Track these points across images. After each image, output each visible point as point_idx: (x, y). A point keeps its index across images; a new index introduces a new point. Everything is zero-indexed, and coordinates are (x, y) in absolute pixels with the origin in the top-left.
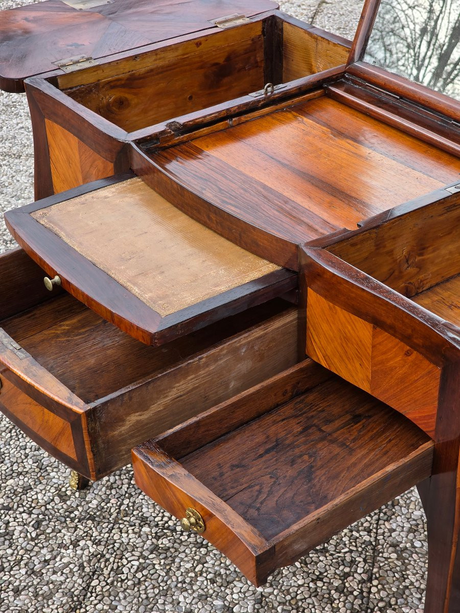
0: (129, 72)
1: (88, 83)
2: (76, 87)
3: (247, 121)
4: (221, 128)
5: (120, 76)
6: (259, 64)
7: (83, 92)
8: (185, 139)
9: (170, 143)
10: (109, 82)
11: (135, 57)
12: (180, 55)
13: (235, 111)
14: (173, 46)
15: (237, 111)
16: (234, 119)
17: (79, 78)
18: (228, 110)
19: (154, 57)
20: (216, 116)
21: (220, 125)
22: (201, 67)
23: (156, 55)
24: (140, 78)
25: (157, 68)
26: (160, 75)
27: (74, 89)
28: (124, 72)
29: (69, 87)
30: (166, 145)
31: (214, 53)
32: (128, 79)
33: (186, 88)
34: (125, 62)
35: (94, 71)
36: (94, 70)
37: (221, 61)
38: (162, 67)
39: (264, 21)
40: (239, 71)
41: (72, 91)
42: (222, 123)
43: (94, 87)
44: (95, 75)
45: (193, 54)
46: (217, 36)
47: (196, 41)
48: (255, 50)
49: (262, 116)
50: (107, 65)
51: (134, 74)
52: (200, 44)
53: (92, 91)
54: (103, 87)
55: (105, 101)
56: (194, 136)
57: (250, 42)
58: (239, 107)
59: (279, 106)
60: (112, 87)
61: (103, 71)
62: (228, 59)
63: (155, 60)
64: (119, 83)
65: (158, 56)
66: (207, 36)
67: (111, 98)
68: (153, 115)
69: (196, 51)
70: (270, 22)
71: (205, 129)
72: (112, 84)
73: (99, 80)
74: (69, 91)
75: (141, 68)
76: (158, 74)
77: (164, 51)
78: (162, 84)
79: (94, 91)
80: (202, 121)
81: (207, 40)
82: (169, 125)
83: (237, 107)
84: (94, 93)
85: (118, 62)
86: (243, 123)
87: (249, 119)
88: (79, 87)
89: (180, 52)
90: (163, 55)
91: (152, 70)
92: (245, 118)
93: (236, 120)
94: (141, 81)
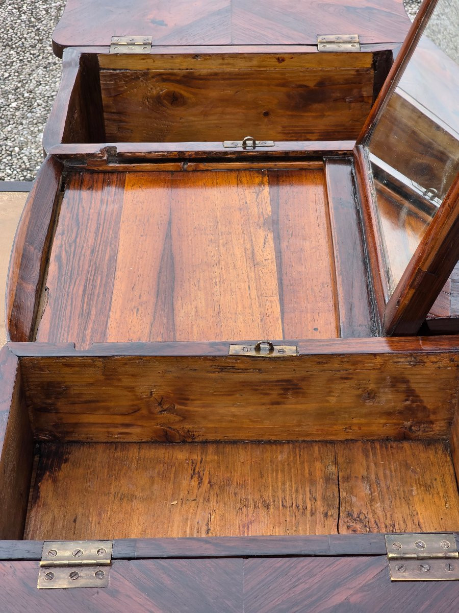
0: (187, 69)
1: (134, 68)
2: (120, 70)
3: (208, 170)
4: (171, 169)
5: (175, 71)
6: (366, 100)
7: (128, 77)
8: (121, 169)
9: (101, 168)
10: (160, 74)
11: (196, 56)
12: (255, 67)
13: (190, 156)
14: (246, 55)
15: (193, 157)
16: (189, 164)
17: (124, 62)
18: (180, 152)
19: (221, 61)
20: (163, 155)
21: (170, 166)
22: (283, 85)
23: (223, 59)
24: (201, 79)
25: (224, 73)
26: (228, 82)
27: (118, 72)
28: (181, 68)
29: (112, 67)
30: (96, 168)
31: (301, 74)
32: (184, 76)
33: (260, 102)
34: (182, 58)
35: (143, 59)
36: (143, 57)
37: (311, 84)
38: (230, 74)
39: (376, 54)
40: (336, 100)
41: (115, 72)
42: (173, 164)
43: (141, 74)
44: (144, 63)
45: (272, 69)
46: (306, 56)
47: (278, 56)
48: (360, 83)
49: (231, 170)
50: (159, 57)
51: (193, 73)
52: (283, 60)
53: (139, 78)
54: (153, 77)
55: (155, 92)
56: (133, 168)
57: (353, 73)
58: (197, 153)
59: (255, 165)
60: (164, 80)
61: (154, 61)
62: (321, 84)
63: (223, 64)
64: (173, 78)
65: (226, 62)
66: (293, 53)
67: (162, 91)
68: (215, 120)
69: (277, 67)
70: (385, 57)
71: (148, 164)
72: (164, 77)
73: (148, 69)
74: (111, 71)
75: (204, 69)
76: (224, 79)
77: (233, 57)
78: (229, 91)
79: (141, 79)
80: (145, 156)
81: (292, 58)
82: (108, 150)
83: (193, 153)
84: (142, 81)
85: (173, 56)
86: (201, 170)
87: (210, 168)
88: (123, 71)
89: (255, 62)
90: (231, 61)
91: (216, 74)
92: (205, 166)
93: (191, 166)
94: (201, 82)
